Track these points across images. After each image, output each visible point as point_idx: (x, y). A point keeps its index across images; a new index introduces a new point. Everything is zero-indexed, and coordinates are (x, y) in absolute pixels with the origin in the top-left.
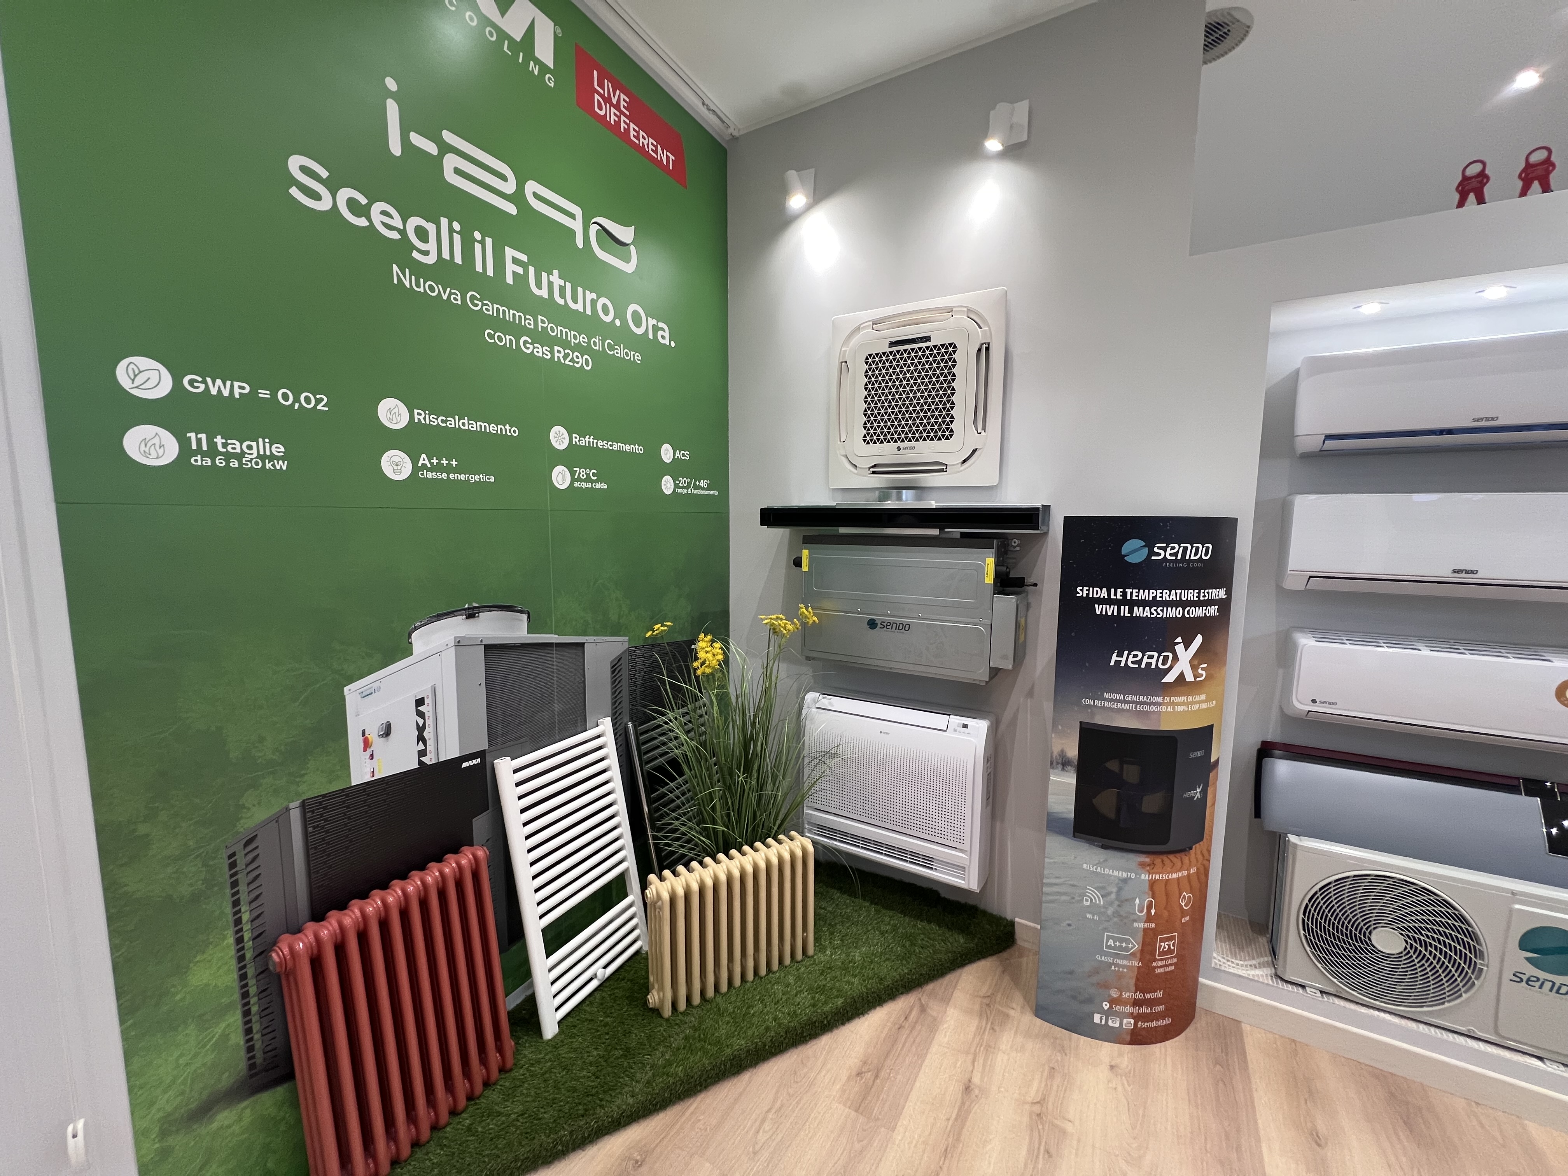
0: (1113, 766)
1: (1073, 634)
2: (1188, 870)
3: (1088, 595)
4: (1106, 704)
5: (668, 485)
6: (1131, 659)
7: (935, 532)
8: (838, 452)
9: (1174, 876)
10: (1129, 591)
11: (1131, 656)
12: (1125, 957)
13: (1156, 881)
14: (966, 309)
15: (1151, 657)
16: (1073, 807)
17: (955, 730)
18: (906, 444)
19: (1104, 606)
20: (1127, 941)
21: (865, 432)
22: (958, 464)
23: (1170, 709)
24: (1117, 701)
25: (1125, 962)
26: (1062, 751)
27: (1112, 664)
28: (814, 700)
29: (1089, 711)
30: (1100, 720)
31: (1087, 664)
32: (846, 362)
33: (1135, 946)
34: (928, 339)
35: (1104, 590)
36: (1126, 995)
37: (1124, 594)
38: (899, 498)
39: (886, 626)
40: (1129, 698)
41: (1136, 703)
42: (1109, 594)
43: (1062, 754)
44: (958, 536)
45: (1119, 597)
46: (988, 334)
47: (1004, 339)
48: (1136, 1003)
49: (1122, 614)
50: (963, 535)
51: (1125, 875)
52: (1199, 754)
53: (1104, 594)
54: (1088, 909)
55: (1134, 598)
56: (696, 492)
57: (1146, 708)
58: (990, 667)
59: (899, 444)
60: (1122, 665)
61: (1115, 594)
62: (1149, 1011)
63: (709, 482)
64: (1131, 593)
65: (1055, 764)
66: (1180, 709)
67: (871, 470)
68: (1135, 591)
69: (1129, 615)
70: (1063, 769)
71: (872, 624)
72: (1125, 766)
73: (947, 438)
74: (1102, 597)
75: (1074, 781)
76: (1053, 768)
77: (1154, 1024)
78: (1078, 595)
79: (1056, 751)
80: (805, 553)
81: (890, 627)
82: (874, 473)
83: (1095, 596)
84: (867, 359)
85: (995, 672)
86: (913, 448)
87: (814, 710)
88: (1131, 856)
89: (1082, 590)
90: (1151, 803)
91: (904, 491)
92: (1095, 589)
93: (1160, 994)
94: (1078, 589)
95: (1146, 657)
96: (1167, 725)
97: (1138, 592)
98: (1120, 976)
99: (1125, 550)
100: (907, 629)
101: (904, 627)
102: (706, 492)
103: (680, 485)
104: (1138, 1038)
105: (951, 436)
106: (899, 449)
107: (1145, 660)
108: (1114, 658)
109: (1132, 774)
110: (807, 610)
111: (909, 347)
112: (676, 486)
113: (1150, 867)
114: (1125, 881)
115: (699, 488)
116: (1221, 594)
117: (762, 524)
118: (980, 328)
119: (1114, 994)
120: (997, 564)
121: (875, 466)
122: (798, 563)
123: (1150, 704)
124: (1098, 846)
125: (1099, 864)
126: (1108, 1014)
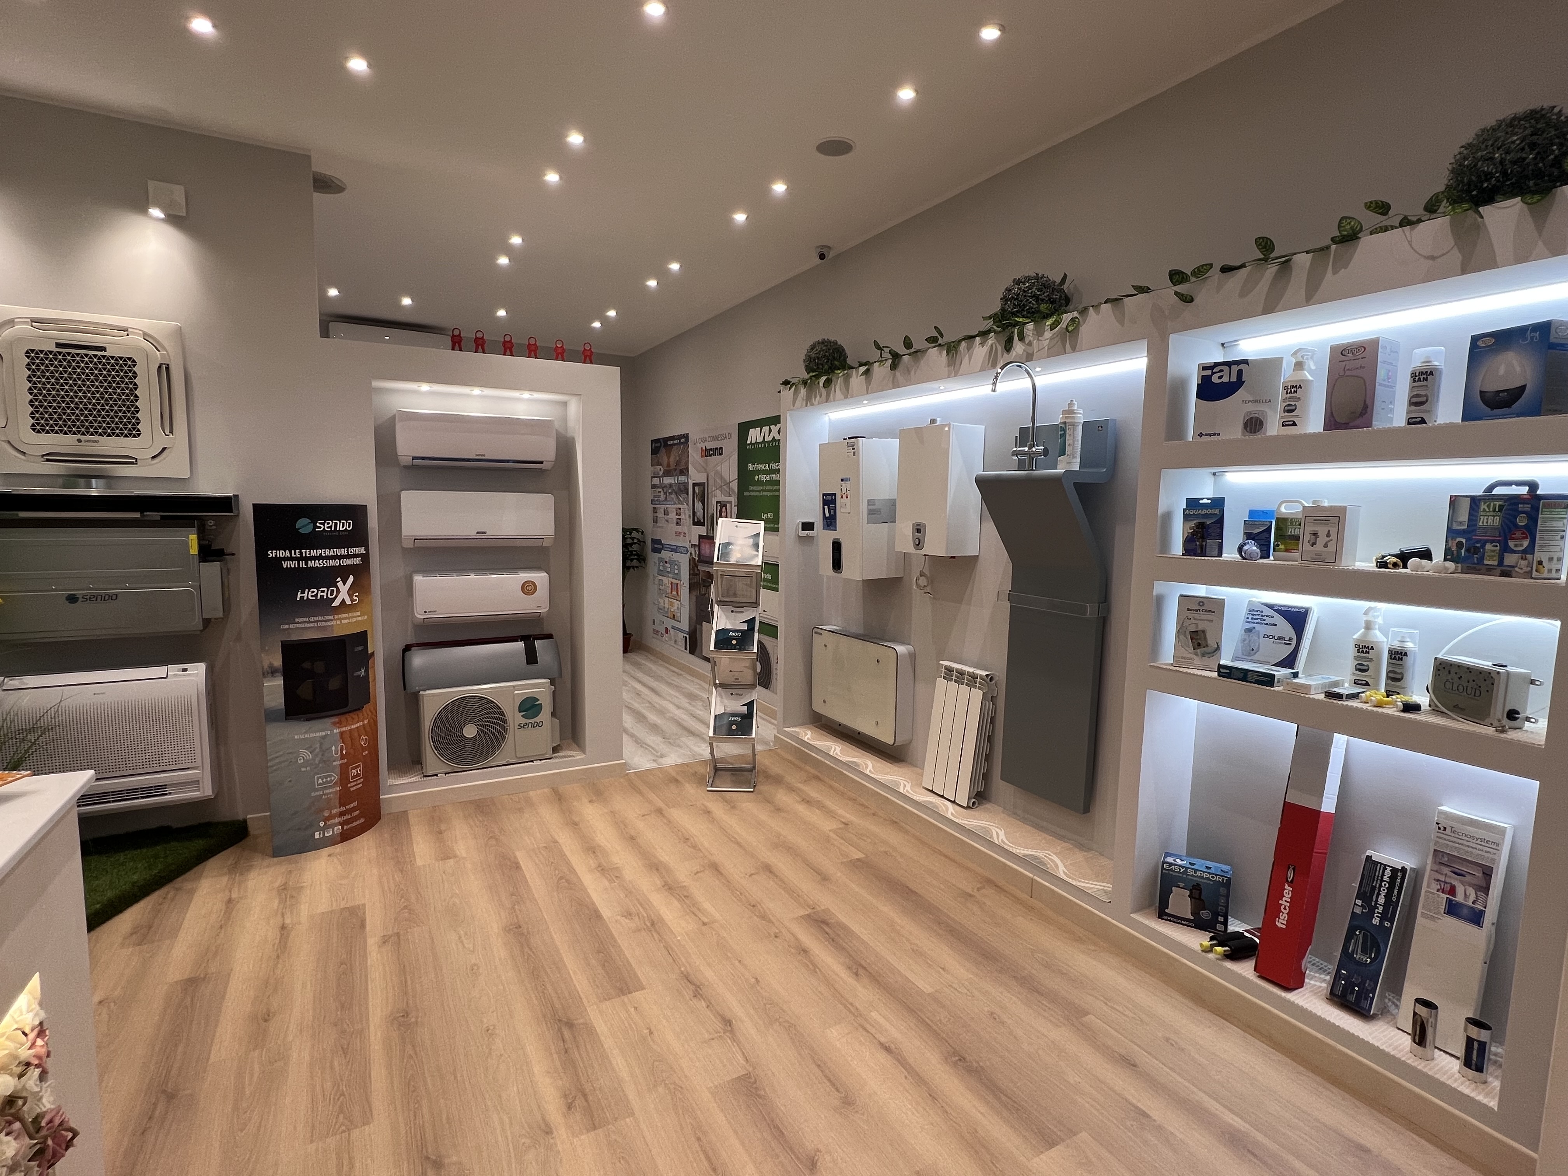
0: (307, 665)
2: (363, 721)
3: (276, 555)
4: (298, 626)
6: (310, 594)
7: (137, 515)
9: (355, 726)
10: (304, 551)
11: (311, 592)
12: (331, 787)
13: (344, 731)
14: (140, 332)
15: (323, 591)
16: (283, 700)
17: (175, 676)
18: (86, 437)
19: (289, 562)
20: (330, 776)
21: (33, 421)
22: (148, 458)
23: (339, 622)
24: (304, 622)
25: (331, 790)
26: (271, 664)
27: (298, 599)
29: (287, 632)
30: (295, 637)
31: (281, 602)
33: (335, 777)
34: (101, 349)
35: (287, 551)
36: (334, 812)
37: (301, 553)
38: (89, 486)
39: (90, 598)
40: (312, 619)
41: (317, 622)
42: (291, 554)
43: (271, 666)
44: (157, 518)
45: (297, 555)
46: (167, 356)
47: (182, 363)
48: (342, 814)
49: (301, 566)
50: (163, 517)
51: (324, 734)
52: (360, 648)
53: (287, 554)
54: (302, 765)
55: (308, 555)
57: (324, 624)
58: (203, 618)
59: (79, 436)
60: (305, 599)
61: (295, 554)
62: (350, 817)
64: (306, 552)
65: (266, 673)
66: (346, 621)
67: (45, 458)
68: (308, 551)
69: (306, 566)
70: (272, 676)
71: (72, 599)
72: (315, 663)
73: (135, 436)
74: (286, 556)
75: (282, 682)
76: (265, 677)
77: (355, 824)
78: (269, 556)
79: (266, 665)
81: (93, 599)
82: (48, 460)
83: (281, 556)
84: (28, 353)
85: (207, 622)
86: (95, 441)
88: (326, 720)
89: (272, 553)
90: (334, 684)
91: (92, 480)
92: (281, 551)
93: (355, 804)
94: (269, 552)
95: (319, 592)
96: (338, 633)
97: (310, 552)
98: (329, 800)
99: (298, 525)
100: (114, 598)
101: (110, 597)
104: (345, 837)
105: (139, 434)
106: (79, 441)
107: (320, 594)
108: (299, 595)
109: (319, 667)
111: (79, 352)
113: (339, 724)
114: (324, 737)
116: (362, 550)
118: (158, 350)
119: (326, 814)
120: (199, 539)
121: (48, 454)
123: (326, 621)
124: (304, 721)
125: (306, 733)
126: (323, 829)
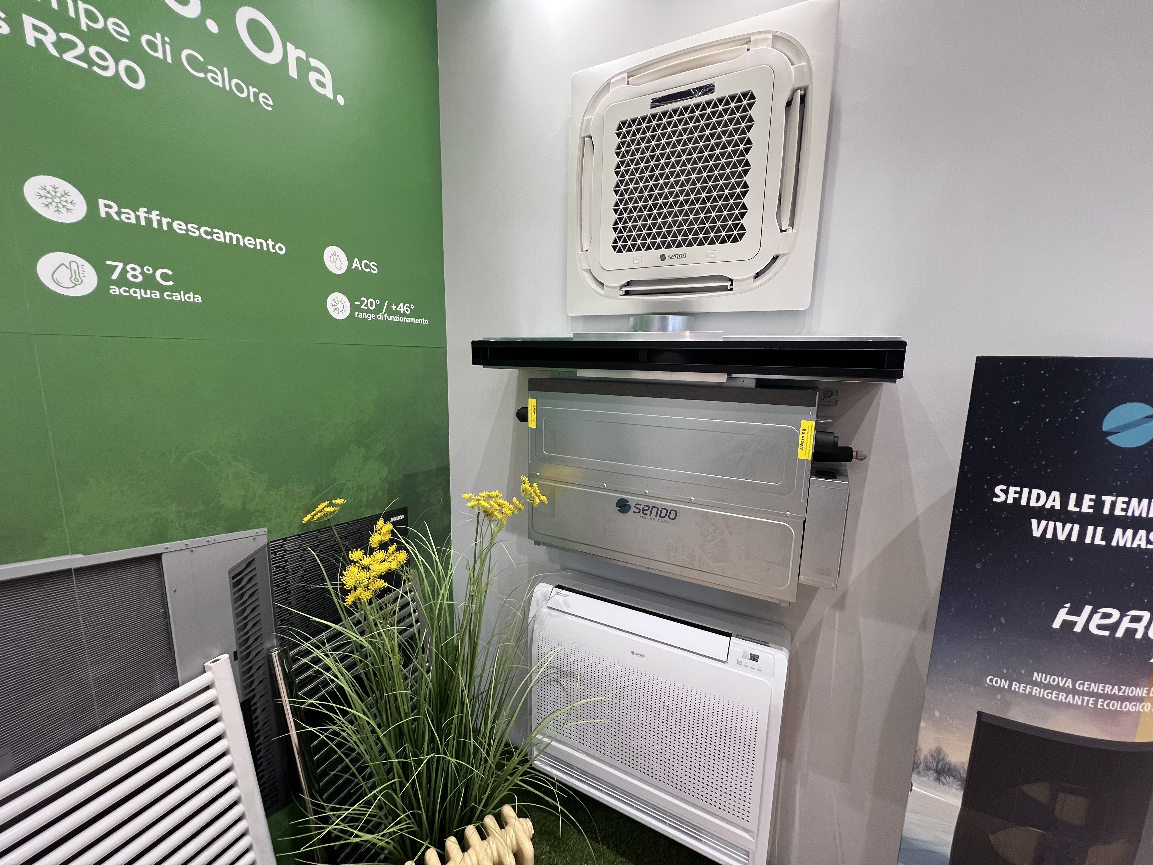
0: (1037, 791)
1: (978, 566)
3: (1017, 501)
4: (1036, 691)
5: (340, 306)
6: (1097, 619)
7: (720, 378)
8: (579, 266)
10: (1108, 500)
11: (1099, 615)
14: (770, 36)
15: (1137, 619)
16: (950, 838)
17: (739, 663)
18: (674, 250)
19: (1051, 524)
21: (615, 235)
22: (749, 278)
24: (1057, 688)
26: (939, 751)
27: (1057, 624)
28: (545, 596)
29: (999, 697)
30: (1019, 714)
31: (1003, 620)
32: (590, 137)
34: (709, 89)
35: (1056, 494)
37: (1098, 504)
38: (664, 327)
39: (644, 510)
40: (1083, 687)
41: (1097, 696)
42: (1065, 502)
43: (938, 755)
44: (752, 384)
45: (1085, 509)
46: (806, 70)
47: (830, 79)
49: (1088, 540)
50: (760, 383)
53: (1054, 500)
55: (1118, 512)
56: (391, 318)
57: (1116, 706)
58: (799, 585)
59: (663, 251)
60: (1078, 629)
61: (1079, 503)
63: (413, 307)
64: (1113, 504)
65: (922, 766)
67: (624, 289)
68: (1121, 499)
69: (1103, 543)
70: (938, 779)
71: (623, 506)
72: (1061, 796)
73: (735, 240)
74: (1048, 506)
75: (957, 801)
78: (995, 499)
79: (926, 747)
80: (532, 403)
81: (648, 512)
82: (627, 293)
83: (1033, 503)
84: (620, 128)
86: (683, 256)
87: (545, 610)
89: (1006, 492)
91: (671, 317)
92: (1035, 492)
94: (998, 490)
95: (1126, 619)
97: (1128, 503)
99: (1109, 423)
100: (672, 516)
101: (668, 514)
102: (409, 320)
103: (363, 307)
105: (741, 236)
106: (663, 257)
107: (1126, 624)
108: (1062, 615)
109: (1072, 809)
110: (531, 486)
111: (680, 104)
112: (355, 309)
115: (397, 313)
117: (475, 363)
118: (793, 64)
120: (819, 430)
121: (628, 284)
122: (522, 415)
123: (1123, 699)
